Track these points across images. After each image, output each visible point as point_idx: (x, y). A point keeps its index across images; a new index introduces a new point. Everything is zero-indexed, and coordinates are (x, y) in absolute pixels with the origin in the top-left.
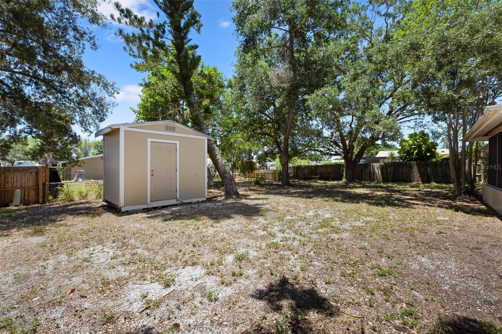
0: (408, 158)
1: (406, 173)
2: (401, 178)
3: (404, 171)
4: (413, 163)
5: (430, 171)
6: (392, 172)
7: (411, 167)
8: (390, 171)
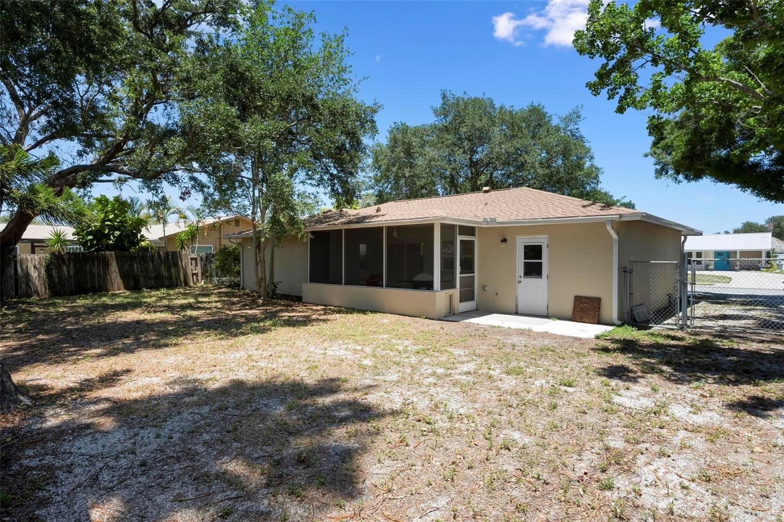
0: (95, 245)
1: (99, 275)
2: (89, 286)
3: (95, 271)
4: (111, 255)
5: (137, 268)
6: (72, 273)
7: (106, 264)
8: (68, 272)
